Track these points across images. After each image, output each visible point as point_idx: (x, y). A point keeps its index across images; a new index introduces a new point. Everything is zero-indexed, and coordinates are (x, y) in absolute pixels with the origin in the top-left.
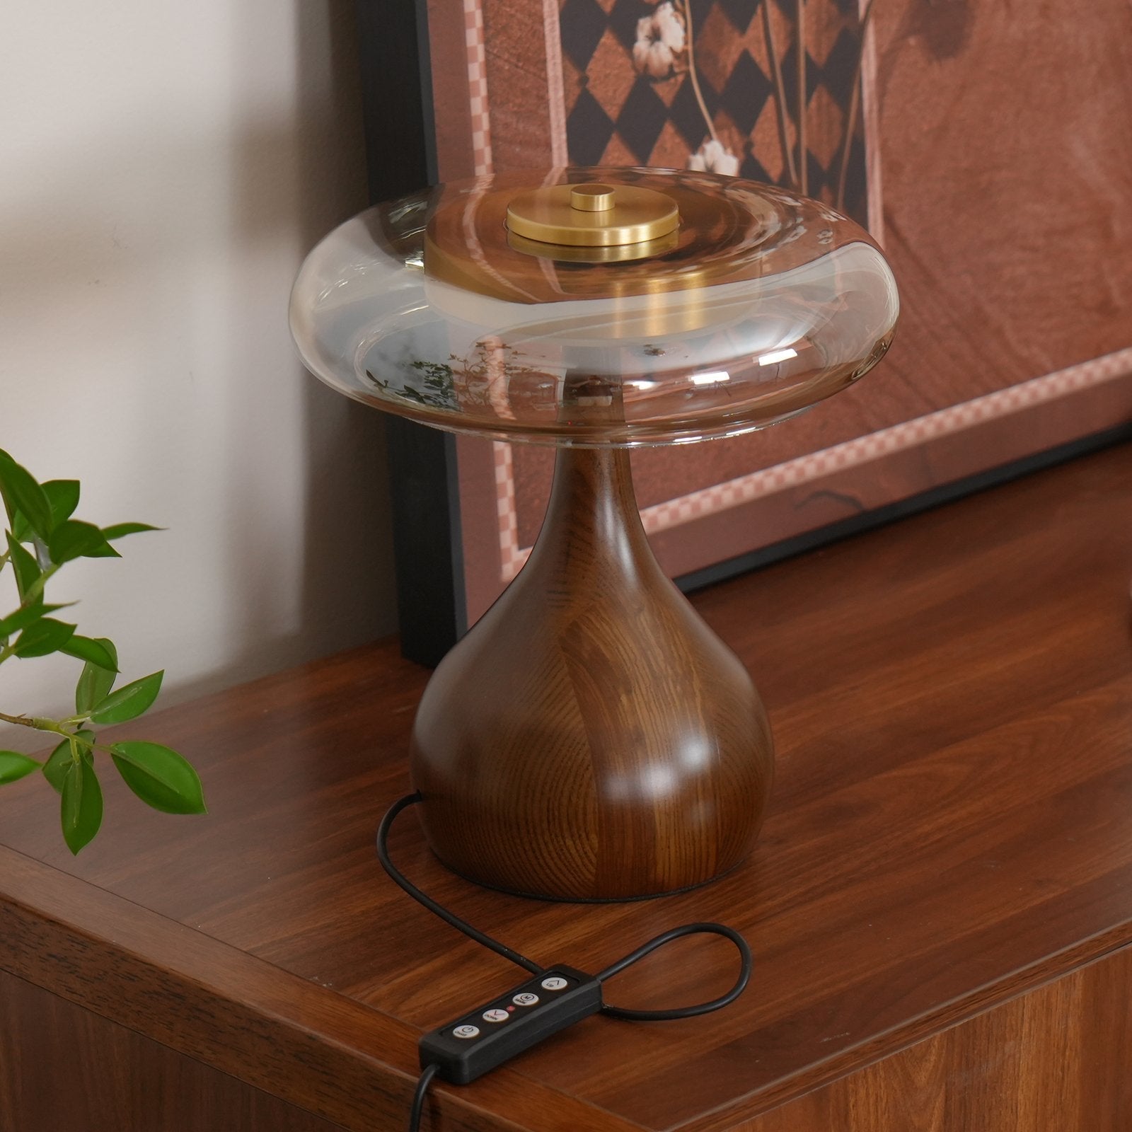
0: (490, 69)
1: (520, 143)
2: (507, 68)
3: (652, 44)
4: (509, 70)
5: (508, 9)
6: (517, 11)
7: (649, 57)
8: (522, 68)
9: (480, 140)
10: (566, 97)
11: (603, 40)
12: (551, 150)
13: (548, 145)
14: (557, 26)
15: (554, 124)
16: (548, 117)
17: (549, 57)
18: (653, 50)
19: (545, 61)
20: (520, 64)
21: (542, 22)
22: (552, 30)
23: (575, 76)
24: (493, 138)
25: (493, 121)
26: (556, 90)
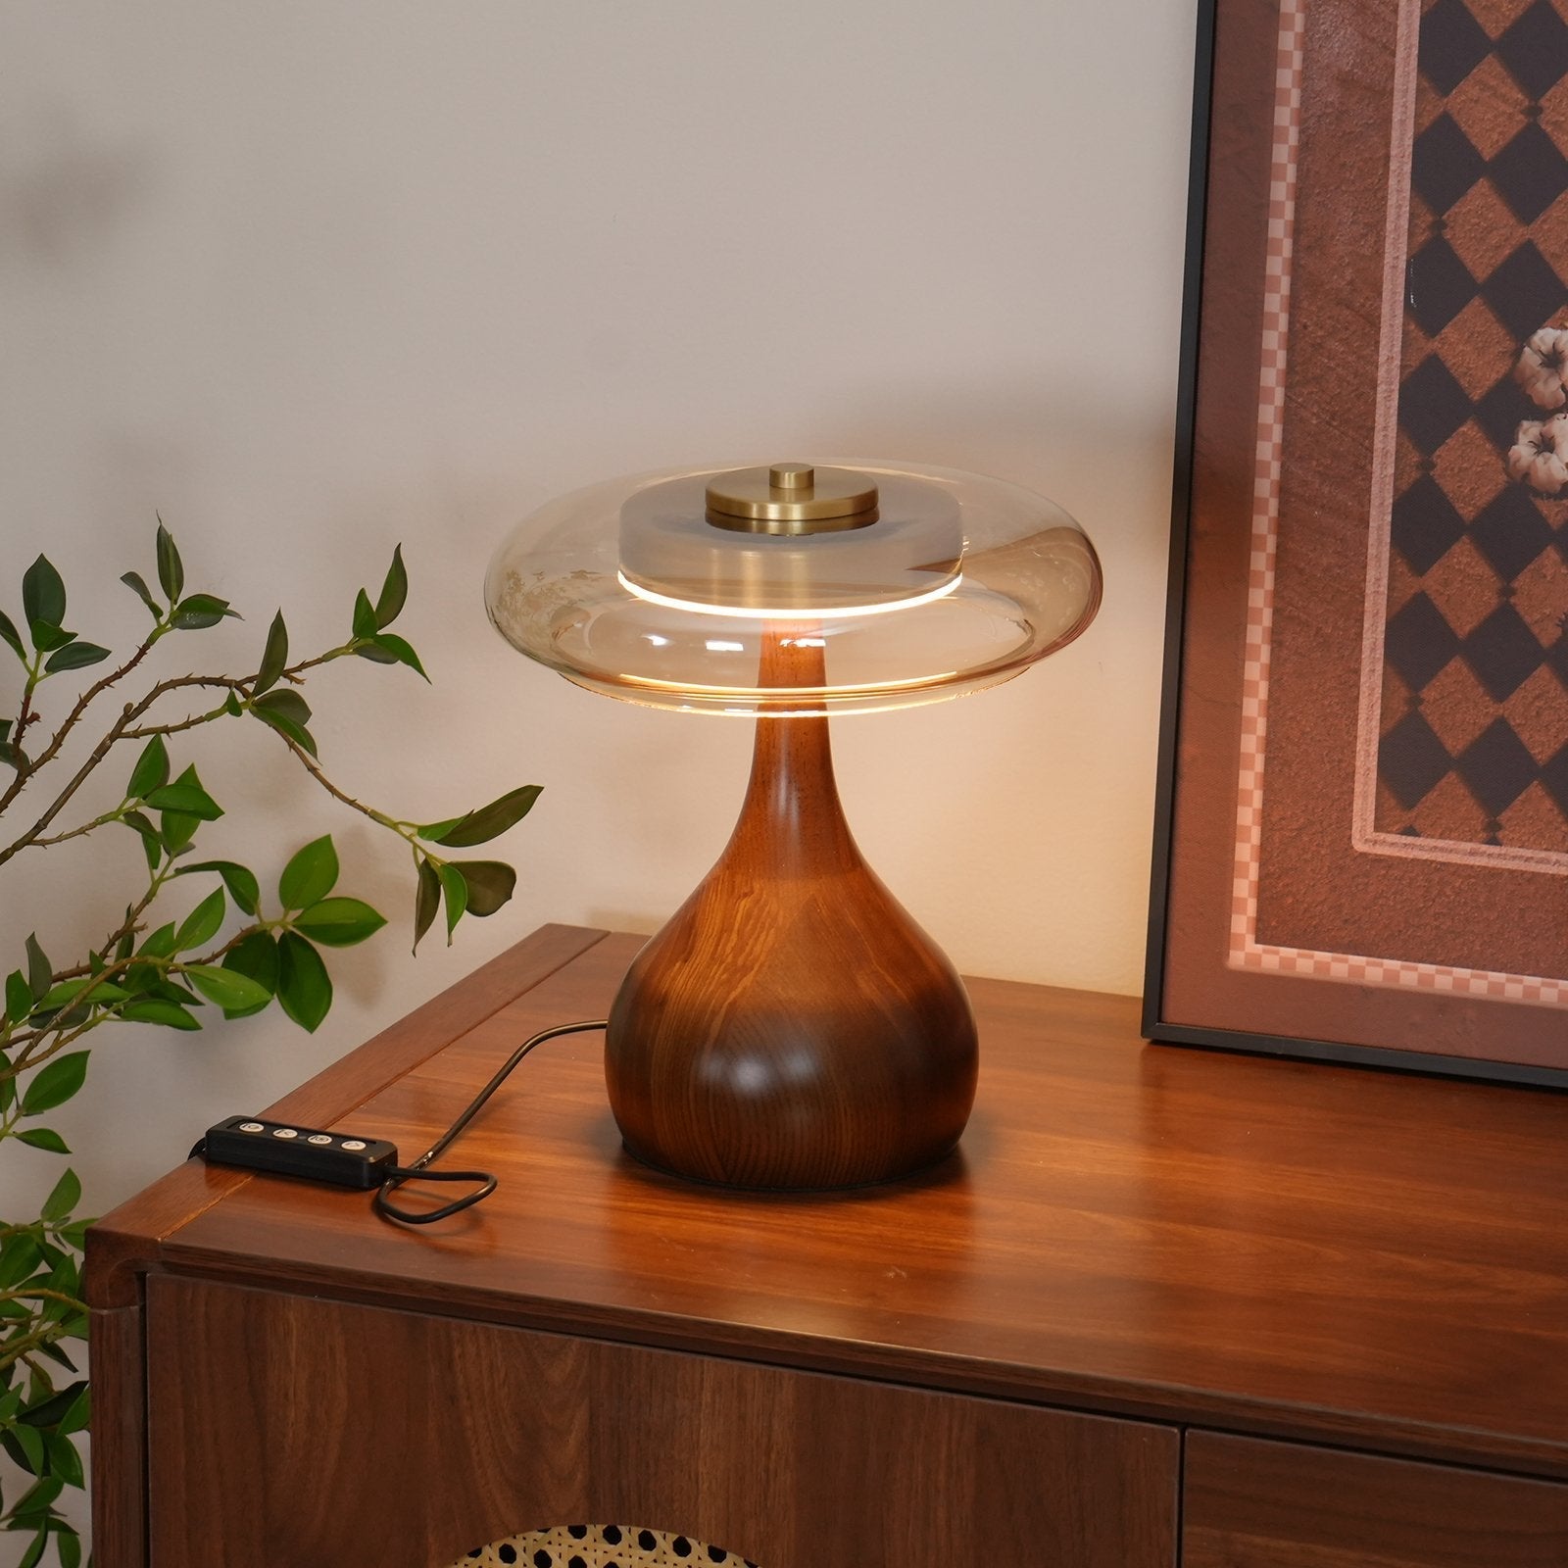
0: (1288, 415)
1: (1323, 507)
2: (1314, 422)
3: (1538, 453)
4: (1316, 425)
5: (1326, 361)
6: (1338, 365)
7: (1532, 465)
8: (1335, 427)
9: (1264, 488)
10: (1397, 476)
11: (1464, 429)
12: (1367, 527)
13: (1364, 521)
14: (1396, 396)
15: (1375, 502)
16: (1368, 491)
17: (1378, 426)
18: (1540, 460)
19: (1373, 429)
20: (1335, 424)
21: (1374, 387)
22: (1388, 398)
23: (1415, 457)
24: (1283, 490)
25: (1284, 470)
26: (1384, 466)
